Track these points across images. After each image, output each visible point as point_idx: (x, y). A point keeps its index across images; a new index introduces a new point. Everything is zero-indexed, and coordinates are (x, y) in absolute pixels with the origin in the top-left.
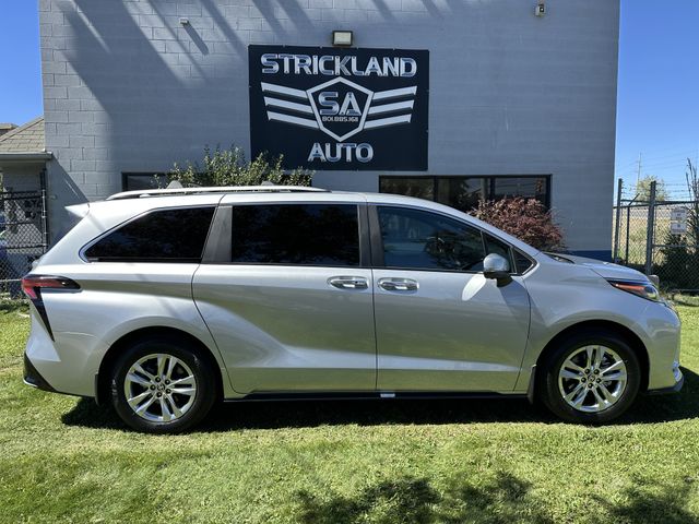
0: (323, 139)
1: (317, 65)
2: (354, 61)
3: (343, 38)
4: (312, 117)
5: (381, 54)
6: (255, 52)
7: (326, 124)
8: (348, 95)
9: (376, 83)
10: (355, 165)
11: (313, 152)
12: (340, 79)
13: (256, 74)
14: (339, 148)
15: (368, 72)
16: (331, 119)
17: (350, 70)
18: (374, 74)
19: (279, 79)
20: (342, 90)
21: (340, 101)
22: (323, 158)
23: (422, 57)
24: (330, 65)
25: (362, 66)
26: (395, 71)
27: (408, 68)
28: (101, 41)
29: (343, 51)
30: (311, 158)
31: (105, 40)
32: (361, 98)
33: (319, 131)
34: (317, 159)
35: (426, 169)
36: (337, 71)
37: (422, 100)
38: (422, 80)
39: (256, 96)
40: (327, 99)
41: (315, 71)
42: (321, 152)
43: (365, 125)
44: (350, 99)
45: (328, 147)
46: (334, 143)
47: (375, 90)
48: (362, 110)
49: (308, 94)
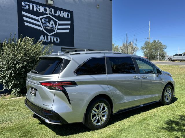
21: (49, 22)
40: (45, 21)
43: (57, 31)
49: (39, 18)
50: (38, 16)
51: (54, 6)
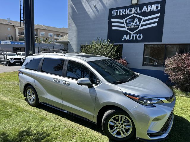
1: (127, 11)
2: (138, 8)
4: (124, 27)
5: (147, 5)
6: (110, 10)
7: (128, 29)
9: (145, 14)
10: (137, 41)
11: (124, 38)
12: (134, 15)
13: (110, 17)
14: (131, 36)
15: (143, 11)
16: (130, 27)
17: (137, 11)
18: (145, 11)
20: (134, 18)
22: (126, 39)
24: (131, 11)
25: (141, 10)
26: (152, 9)
27: (157, 7)
29: (135, 6)
30: (123, 39)
32: (140, 20)
33: (126, 31)
34: (125, 40)
35: (161, 41)
36: (133, 12)
40: (129, 21)
41: (126, 13)
42: (126, 37)
43: (140, 28)
45: (128, 36)
46: (130, 34)
47: (145, 17)
48: (140, 23)
50: (123, 19)
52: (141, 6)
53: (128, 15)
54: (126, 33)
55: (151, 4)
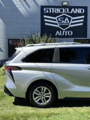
0: (59, 30)
1: (58, 10)
2: (68, 9)
3: (65, 4)
4: (57, 24)
5: (75, 8)
6: (42, 7)
7: (60, 26)
8: (66, 18)
9: (74, 15)
10: (68, 36)
11: (57, 33)
12: (64, 14)
13: (43, 13)
14: (63, 32)
15: (71, 12)
16: (62, 24)
17: (67, 12)
18: (73, 13)
19: (48, 14)
20: (65, 17)
21: (64, 20)
22: (59, 35)
23: (86, 8)
24: (61, 11)
25: (70, 11)
26: (79, 12)
27: (82, 11)
28: (3, 5)
29: (65, 7)
30: (56, 35)
31: (4, 5)
32: (70, 19)
33: (58, 28)
34: (58, 35)
36: (63, 12)
37: (86, 19)
38: (86, 14)
39: (42, 19)
41: (58, 12)
42: (59, 33)
44: (67, 19)
45: (61, 32)
46: (62, 31)
47: (73, 17)
48: (70, 22)
49: (56, 18)
50: (55, 17)
51: (69, 5)
52: (70, 8)
53: (59, 14)
54: (59, 29)
55: (78, 7)
